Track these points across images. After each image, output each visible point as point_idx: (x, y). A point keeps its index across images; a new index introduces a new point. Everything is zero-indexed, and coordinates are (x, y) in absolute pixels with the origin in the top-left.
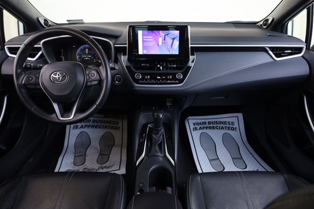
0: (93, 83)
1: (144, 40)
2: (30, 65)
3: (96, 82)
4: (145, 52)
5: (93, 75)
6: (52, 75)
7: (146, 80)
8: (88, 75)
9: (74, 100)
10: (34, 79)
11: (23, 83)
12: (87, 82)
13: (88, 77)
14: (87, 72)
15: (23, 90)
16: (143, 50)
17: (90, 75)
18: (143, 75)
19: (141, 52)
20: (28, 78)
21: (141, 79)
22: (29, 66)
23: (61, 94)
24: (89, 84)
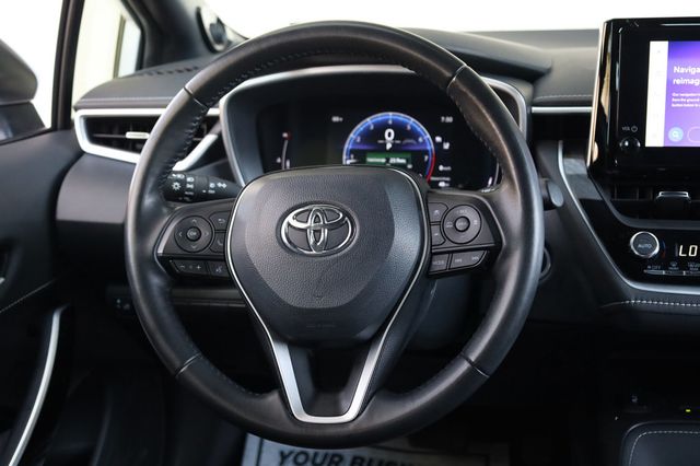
0: (459, 261)
1: (678, 82)
2: (183, 183)
3: (475, 258)
4: (677, 138)
5: (461, 225)
6: (290, 219)
7: (684, 263)
8: (441, 224)
9: (366, 333)
10: (206, 234)
11: (160, 251)
12: (432, 255)
13: (436, 234)
14: (436, 213)
15: (156, 281)
16: (668, 127)
17: (449, 225)
18: (669, 240)
19: (655, 137)
20: (182, 229)
21: (656, 261)
22: (176, 186)
23: (318, 304)
24: (440, 264)
